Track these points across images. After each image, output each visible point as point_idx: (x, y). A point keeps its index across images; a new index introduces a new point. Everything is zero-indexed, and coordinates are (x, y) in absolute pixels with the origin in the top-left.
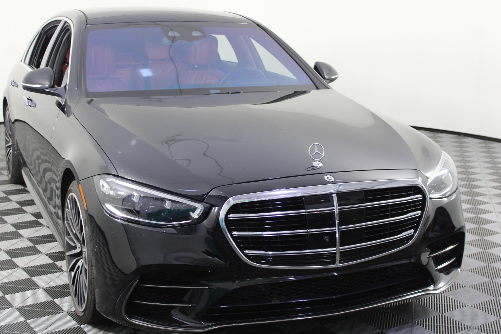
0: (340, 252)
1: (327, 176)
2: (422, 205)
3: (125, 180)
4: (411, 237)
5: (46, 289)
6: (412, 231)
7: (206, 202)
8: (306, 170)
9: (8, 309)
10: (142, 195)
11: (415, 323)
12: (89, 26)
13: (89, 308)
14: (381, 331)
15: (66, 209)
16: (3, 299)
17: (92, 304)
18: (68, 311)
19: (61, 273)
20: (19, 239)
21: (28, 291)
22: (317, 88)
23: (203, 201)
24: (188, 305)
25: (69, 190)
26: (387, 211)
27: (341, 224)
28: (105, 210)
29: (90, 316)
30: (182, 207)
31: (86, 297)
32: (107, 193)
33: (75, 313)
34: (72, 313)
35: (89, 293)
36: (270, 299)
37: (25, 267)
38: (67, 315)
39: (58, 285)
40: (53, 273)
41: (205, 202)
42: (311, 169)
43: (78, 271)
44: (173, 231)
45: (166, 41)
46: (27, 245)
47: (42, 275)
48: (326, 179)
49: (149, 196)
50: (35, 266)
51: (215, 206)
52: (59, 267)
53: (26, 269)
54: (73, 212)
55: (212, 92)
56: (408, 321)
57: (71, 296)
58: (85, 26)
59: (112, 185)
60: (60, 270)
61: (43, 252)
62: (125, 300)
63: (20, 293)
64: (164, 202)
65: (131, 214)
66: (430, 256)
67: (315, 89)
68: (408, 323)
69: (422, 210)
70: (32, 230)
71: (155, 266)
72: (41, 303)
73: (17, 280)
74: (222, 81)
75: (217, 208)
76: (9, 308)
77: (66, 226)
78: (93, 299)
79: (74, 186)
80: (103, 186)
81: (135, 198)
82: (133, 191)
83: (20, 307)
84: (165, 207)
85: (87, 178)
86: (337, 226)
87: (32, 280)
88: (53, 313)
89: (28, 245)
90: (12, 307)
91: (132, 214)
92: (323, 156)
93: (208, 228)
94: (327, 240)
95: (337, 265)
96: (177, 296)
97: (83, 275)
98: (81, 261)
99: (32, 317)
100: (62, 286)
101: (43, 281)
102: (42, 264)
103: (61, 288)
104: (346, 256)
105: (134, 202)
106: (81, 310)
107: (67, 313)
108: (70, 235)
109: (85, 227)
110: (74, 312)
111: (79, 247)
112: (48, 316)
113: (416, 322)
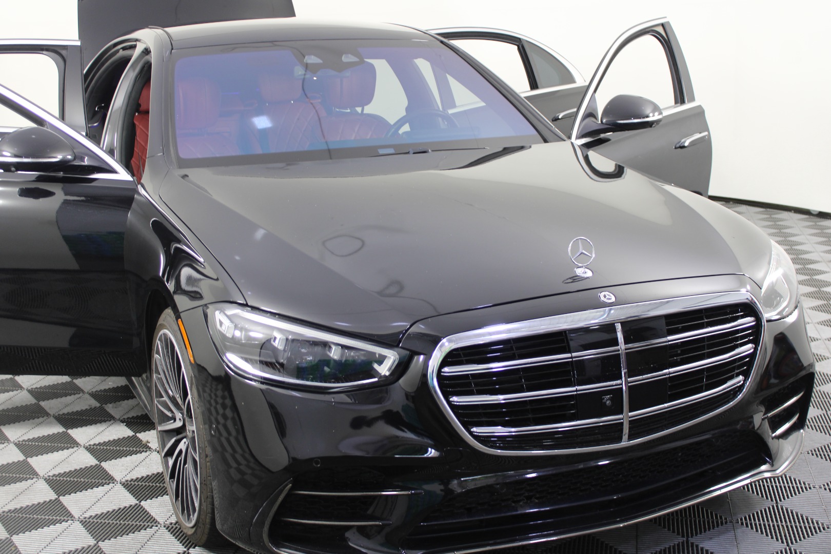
0: (630, 421)
1: (603, 294)
2: (755, 334)
3: (257, 312)
4: (739, 389)
5: (126, 483)
6: (741, 378)
7: (405, 347)
8: (563, 282)
9: (67, 522)
10: (290, 337)
11: (738, 522)
12: (175, 50)
13: (203, 524)
14: (685, 539)
15: (156, 356)
16: (57, 504)
17: (208, 517)
18: (166, 523)
19: (148, 453)
20: (77, 396)
21: (97, 487)
22: (546, 141)
23: (397, 346)
24: (377, 523)
25: (160, 325)
26: (703, 348)
27: (630, 374)
28: (226, 363)
29: (206, 536)
30: (359, 357)
31: (197, 505)
32: (229, 335)
33: (177, 525)
34: (173, 527)
35: (203, 500)
36: (513, 504)
37: (90, 445)
38: (163, 530)
39: (145, 475)
40: (136, 454)
41: (401, 348)
42: (571, 280)
43: (180, 458)
44: (344, 398)
45: (299, 71)
46: (89, 406)
47: (117, 458)
48: (602, 298)
49: (300, 338)
50: (105, 442)
51: (419, 354)
52: (143, 443)
53: (90, 448)
54: (168, 361)
55: (381, 152)
56: (726, 519)
57: (167, 495)
58: (168, 52)
59: (237, 321)
60: (145, 447)
61: (117, 417)
62: (268, 519)
63: (84, 491)
64: (327, 348)
65: (271, 370)
66: (766, 416)
67: (541, 143)
68: (726, 523)
69: (756, 342)
70: (95, 379)
71: (319, 460)
72: (120, 509)
73: (78, 468)
74: (390, 134)
75: (422, 357)
76: (68, 520)
77: (155, 383)
78: (210, 510)
79: (169, 319)
80: (221, 323)
81: (277, 341)
82: (273, 330)
83: (85, 518)
84: (330, 357)
85: (192, 309)
86: (623, 379)
87: (102, 467)
88: (141, 527)
89: (91, 406)
90: (73, 519)
91: (274, 368)
92: (592, 258)
93: (408, 392)
94: (608, 402)
95: (625, 443)
96: (357, 509)
97: (189, 466)
98: (185, 443)
99: (107, 537)
100: (151, 476)
101: (120, 468)
102: (116, 438)
103: (150, 481)
104: (638, 427)
105: (275, 350)
106: (189, 525)
107: (165, 527)
108: (163, 397)
109: (191, 390)
110: (175, 524)
111: (180, 419)
112: (134, 533)
113: (738, 520)
